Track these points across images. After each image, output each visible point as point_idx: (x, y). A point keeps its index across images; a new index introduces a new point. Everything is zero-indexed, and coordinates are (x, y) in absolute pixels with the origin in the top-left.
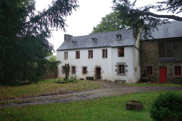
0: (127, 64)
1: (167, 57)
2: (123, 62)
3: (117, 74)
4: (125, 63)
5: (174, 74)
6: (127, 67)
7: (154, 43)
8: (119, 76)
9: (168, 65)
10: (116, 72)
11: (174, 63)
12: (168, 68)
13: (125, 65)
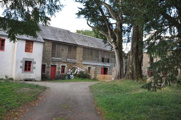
0: (35, 61)
1: (56, 57)
2: (31, 58)
3: (23, 71)
4: (33, 59)
5: (61, 72)
6: (35, 64)
7: (49, 43)
8: (25, 74)
9: (57, 64)
10: (21, 69)
11: (61, 63)
12: (57, 67)
13: (32, 61)
